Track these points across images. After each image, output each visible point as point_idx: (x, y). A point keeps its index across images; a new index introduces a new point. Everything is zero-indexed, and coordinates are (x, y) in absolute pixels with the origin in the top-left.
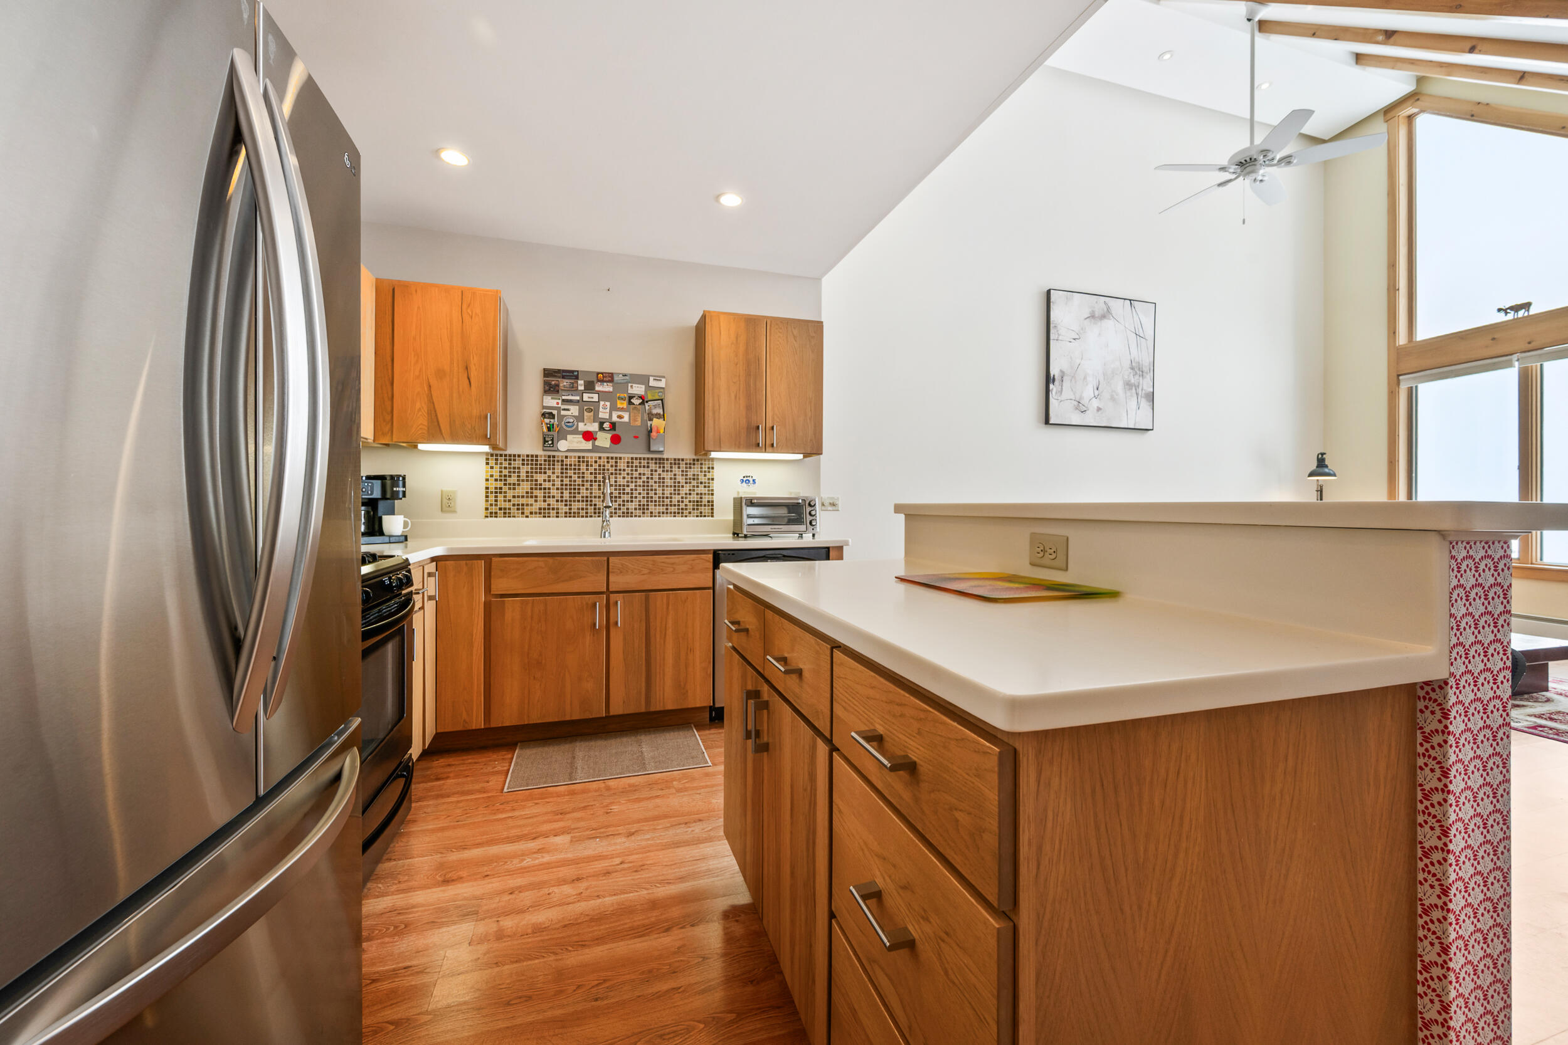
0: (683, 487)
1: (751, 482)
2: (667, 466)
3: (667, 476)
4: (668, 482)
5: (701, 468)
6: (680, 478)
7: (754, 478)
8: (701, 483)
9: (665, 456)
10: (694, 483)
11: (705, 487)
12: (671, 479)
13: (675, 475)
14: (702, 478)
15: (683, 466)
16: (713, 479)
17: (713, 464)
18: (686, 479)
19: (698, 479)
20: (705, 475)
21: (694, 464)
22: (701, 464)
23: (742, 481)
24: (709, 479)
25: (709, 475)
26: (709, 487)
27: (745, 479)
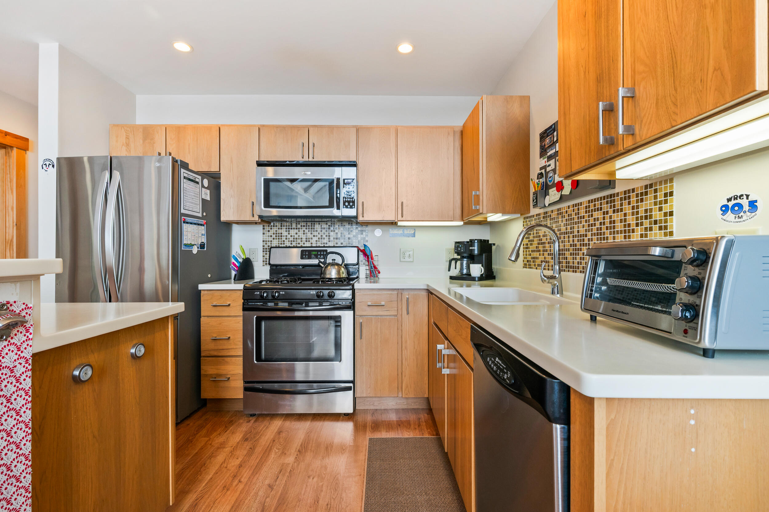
0: (633, 231)
1: (746, 207)
2: (617, 203)
3: (617, 217)
4: (619, 226)
5: (656, 197)
6: (631, 220)
7: (750, 199)
8: (656, 222)
9: (616, 191)
10: (646, 224)
11: (660, 228)
12: (621, 220)
13: (625, 215)
14: (657, 215)
15: (633, 199)
16: (671, 214)
17: (672, 187)
18: (637, 219)
19: (651, 217)
20: (660, 209)
21: (646, 193)
22: (656, 191)
23: (725, 209)
24: (665, 214)
25: (666, 208)
26: (666, 228)
27: (730, 204)
